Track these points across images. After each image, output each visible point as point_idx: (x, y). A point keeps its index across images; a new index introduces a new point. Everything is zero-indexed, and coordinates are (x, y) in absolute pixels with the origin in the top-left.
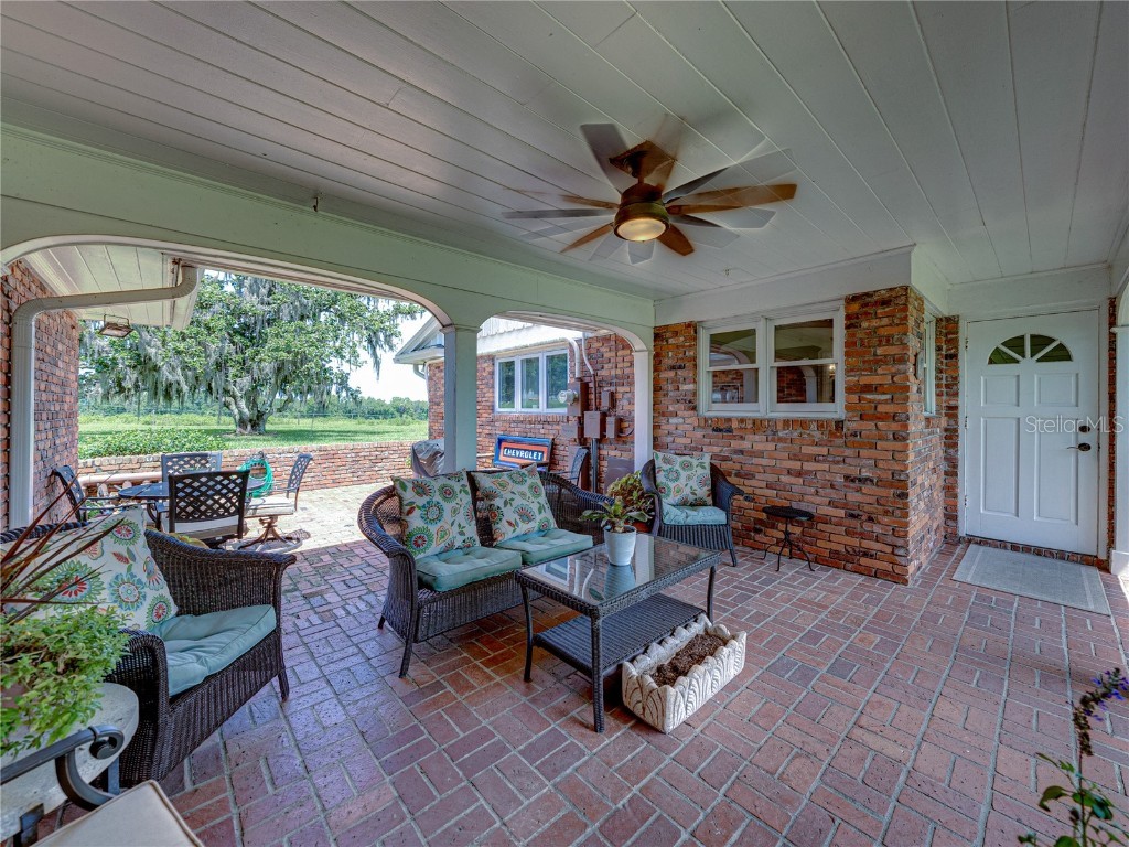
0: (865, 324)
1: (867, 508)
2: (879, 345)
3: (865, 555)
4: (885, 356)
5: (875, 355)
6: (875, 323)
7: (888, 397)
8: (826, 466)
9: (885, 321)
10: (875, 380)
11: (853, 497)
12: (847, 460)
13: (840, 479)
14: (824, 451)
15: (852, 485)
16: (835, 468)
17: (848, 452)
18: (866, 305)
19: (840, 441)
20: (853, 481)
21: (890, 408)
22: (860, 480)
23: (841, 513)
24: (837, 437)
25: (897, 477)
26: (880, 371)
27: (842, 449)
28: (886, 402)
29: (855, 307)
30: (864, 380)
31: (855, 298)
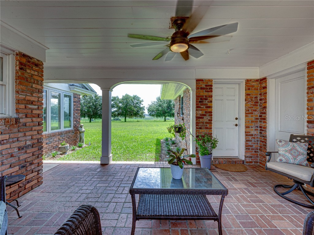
0: (29, 71)
1: (29, 160)
2: (34, 83)
3: (28, 182)
4: (36, 89)
5: (32, 87)
6: (32, 72)
7: (36, 107)
8: (8, 146)
9: (36, 73)
10: (32, 99)
11: (23, 157)
12: (20, 139)
13: (16, 150)
14: (7, 136)
15: (23, 151)
16: (14, 145)
17: (21, 134)
18: (29, 62)
19: (16, 130)
20: (23, 149)
21: (38, 112)
22: (26, 147)
23: (17, 168)
24: (14, 127)
25: (39, 141)
26: (34, 95)
27: (17, 134)
28: (36, 109)
29: (24, 60)
30: (28, 98)
31: (24, 56)
